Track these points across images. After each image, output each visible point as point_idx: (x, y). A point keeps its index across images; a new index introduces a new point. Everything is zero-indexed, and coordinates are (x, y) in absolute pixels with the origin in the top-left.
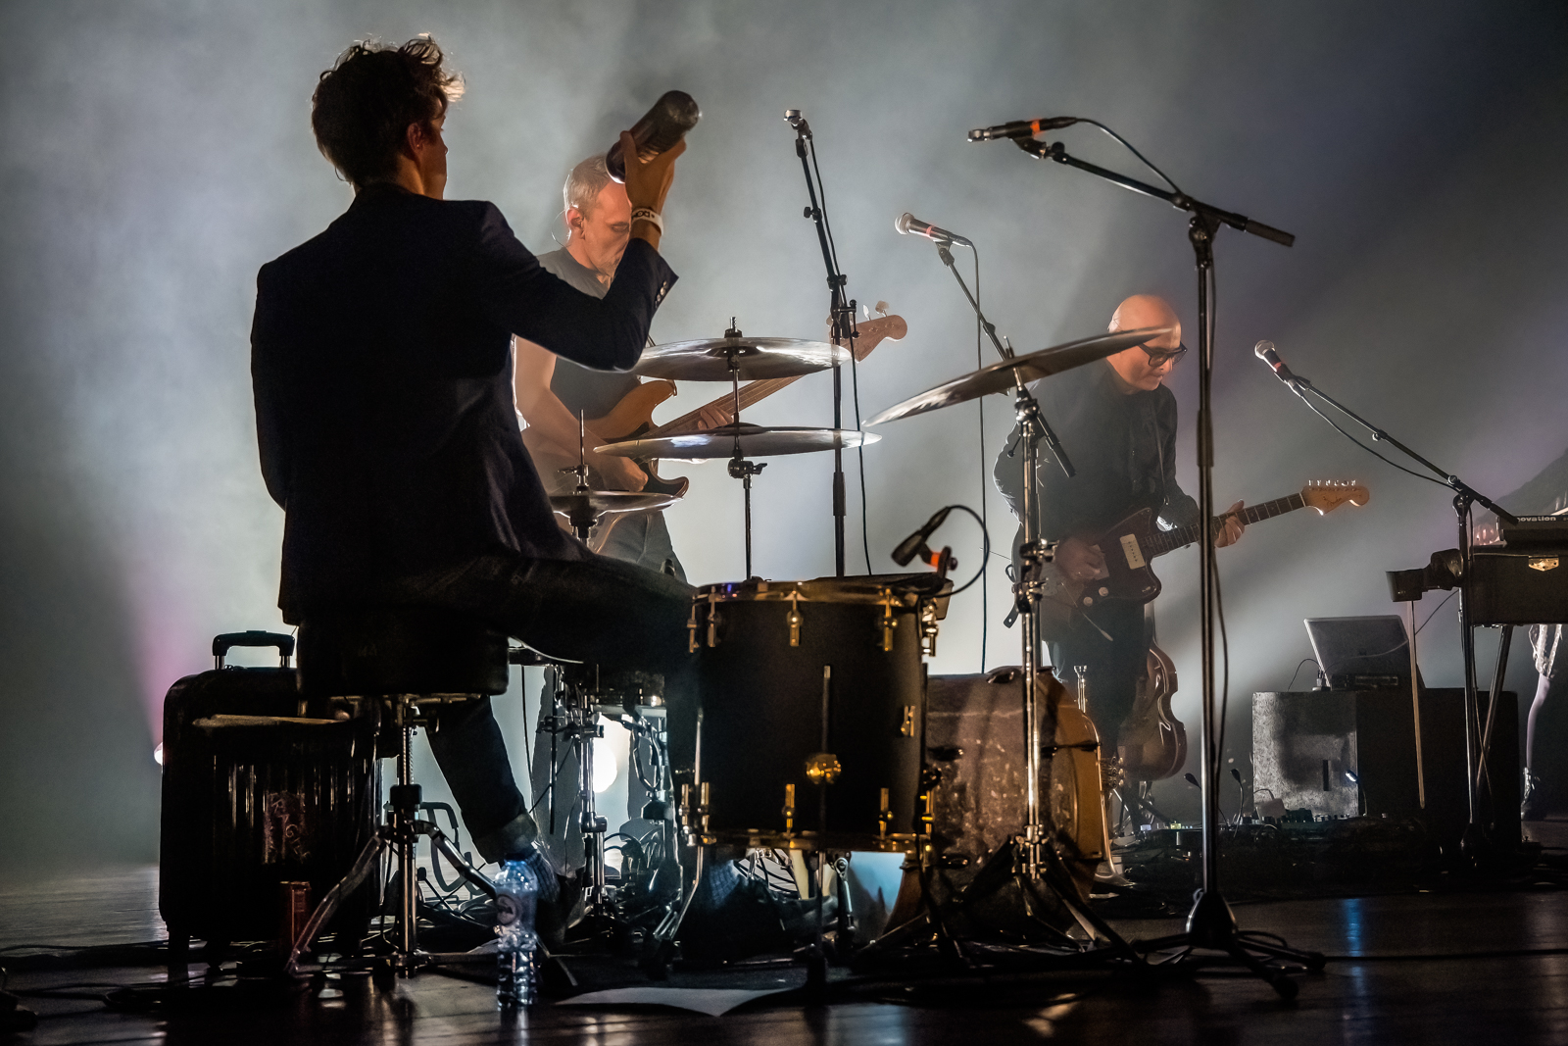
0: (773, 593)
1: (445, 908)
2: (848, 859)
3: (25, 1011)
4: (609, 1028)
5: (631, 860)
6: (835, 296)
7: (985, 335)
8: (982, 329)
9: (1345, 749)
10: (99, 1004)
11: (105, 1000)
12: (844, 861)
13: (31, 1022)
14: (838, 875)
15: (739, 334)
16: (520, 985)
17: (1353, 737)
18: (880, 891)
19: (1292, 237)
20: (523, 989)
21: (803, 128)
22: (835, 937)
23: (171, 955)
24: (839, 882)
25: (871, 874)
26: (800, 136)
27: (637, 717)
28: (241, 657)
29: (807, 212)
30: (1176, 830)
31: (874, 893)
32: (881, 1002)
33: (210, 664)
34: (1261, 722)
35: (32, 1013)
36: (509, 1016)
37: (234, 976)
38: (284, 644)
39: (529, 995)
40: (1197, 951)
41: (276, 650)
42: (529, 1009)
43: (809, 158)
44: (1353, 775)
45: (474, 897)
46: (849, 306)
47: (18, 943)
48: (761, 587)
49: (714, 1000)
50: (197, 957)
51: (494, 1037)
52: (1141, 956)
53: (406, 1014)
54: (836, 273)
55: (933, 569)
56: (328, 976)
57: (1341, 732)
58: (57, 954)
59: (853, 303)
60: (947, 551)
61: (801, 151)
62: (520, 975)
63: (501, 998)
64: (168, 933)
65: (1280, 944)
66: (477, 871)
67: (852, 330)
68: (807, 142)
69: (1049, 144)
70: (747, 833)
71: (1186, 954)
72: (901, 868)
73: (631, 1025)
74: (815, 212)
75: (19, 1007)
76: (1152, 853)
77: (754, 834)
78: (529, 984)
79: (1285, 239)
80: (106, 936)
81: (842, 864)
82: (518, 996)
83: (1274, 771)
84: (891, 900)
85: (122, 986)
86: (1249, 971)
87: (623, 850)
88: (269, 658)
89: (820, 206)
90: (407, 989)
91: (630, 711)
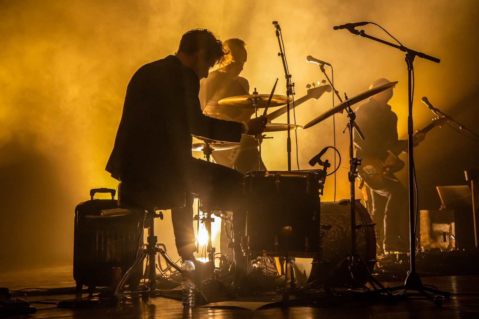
0: (271, 175)
1: (163, 277)
2: (294, 261)
3: (33, 307)
4: (216, 314)
5: (222, 262)
6: (288, 81)
7: (335, 94)
8: (334, 92)
9: (451, 228)
10: (56, 306)
11: (57, 305)
12: (293, 261)
13: (34, 311)
14: (291, 266)
15: (257, 93)
16: (190, 300)
17: (453, 224)
18: (305, 271)
19: (440, 60)
20: (191, 302)
21: (278, 27)
22: (290, 286)
23: (77, 291)
24: (291, 268)
25: (302, 266)
26: (277, 30)
27: (226, 215)
28: (99, 196)
29: (279, 54)
30: (396, 254)
31: (303, 272)
32: (306, 306)
33: (89, 198)
34: (423, 220)
35: (35, 308)
36: (186, 310)
37: (98, 297)
38: (113, 192)
39: (192, 303)
40: (408, 291)
41: (110, 194)
42: (193, 308)
43: (280, 37)
44: (453, 236)
45: (172, 274)
46: (292, 84)
47: (28, 288)
48: (267, 173)
49: (253, 305)
50: (85, 291)
51: (181, 317)
52: (390, 292)
53: (152, 309)
54: (288, 74)
55: (322, 168)
56: (127, 297)
57: (449, 223)
58: (41, 290)
59: (293, 84)
60: (327, 161)
61: (278, 34)
62: (190, 297)
63: (183, 304)
64: (76, 284)
65: (435, 289)
66: (175, 264)
67: (293, 93)
68: (279, 32)
69: (359, 31)
70: (263, 252)
71: (404, 292)
72: (311, 263)
73: (225, 313)
74: (282, 55)
75: (31, 306)
76: (389, 261)
77: (264, 252)
78: (193, 300)
79: (437, 61)
80: (55, 286)
81: (292, 262)
82: (189, 304)
83: (427, 236)
84: (308, 274)
85: (62, 300)
86: (426, 297)
87: (220, 258)
88: (108, 196)
89: (283, 52)
90: (153, 301)
91: (223, 213)
